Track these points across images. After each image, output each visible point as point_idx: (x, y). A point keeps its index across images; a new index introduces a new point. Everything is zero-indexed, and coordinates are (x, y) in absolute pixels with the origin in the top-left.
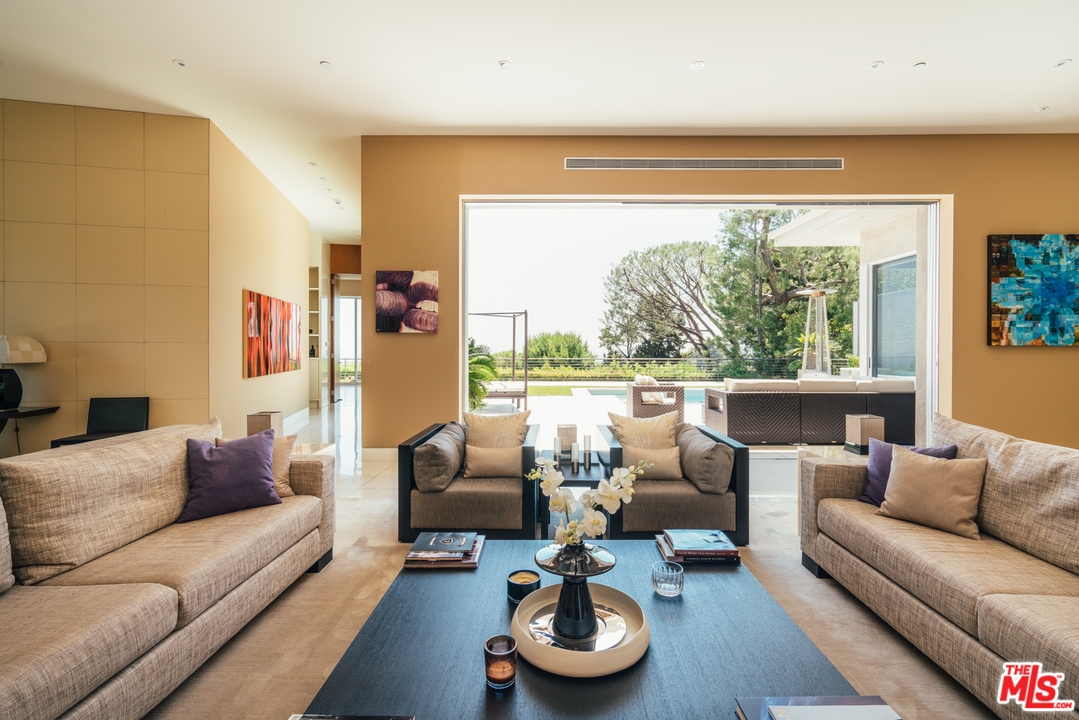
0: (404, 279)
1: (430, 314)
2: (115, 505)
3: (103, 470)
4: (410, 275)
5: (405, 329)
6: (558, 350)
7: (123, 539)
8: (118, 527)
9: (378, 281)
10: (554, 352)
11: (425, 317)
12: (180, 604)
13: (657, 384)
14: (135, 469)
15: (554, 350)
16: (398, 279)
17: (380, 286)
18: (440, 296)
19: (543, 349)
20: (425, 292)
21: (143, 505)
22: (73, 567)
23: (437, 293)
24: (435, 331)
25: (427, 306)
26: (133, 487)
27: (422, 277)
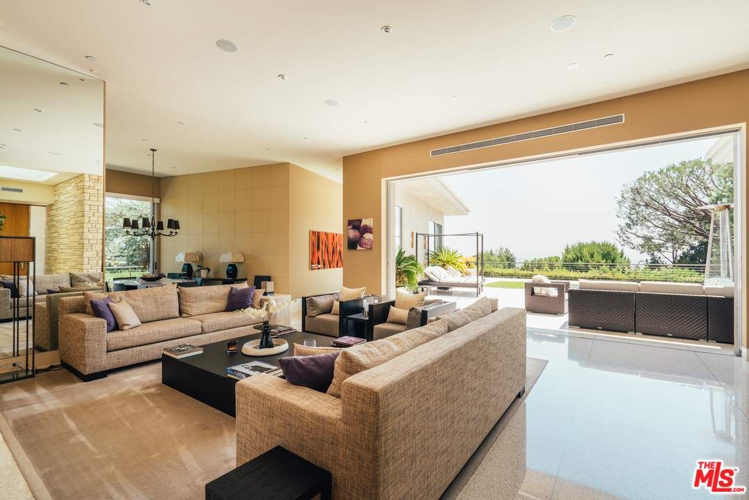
0: (358, 223)
1: (369, 240)
2: (205, 302)
3: (203, 292)
4: (361, 221)
5: (359, 248)
6: (592, 256)
7: (206, 312)
8: (205, 308)
9: (349, 225)
10: (588, 258)
11: (367, 241)
12: (202, 327)
13: (548, 281)
14: (212, 293)
15: (588, 256)
16: (356, 223)
17: (349, 227)
18: (373, 231)
19: (579, 255)
20: (367, 230)
21: (213, 304)
22: (191, 316)
23: (372, 229)
24: (371, 248)
25: (368, 236)
26: (211, 298)
27: (366, 222)
